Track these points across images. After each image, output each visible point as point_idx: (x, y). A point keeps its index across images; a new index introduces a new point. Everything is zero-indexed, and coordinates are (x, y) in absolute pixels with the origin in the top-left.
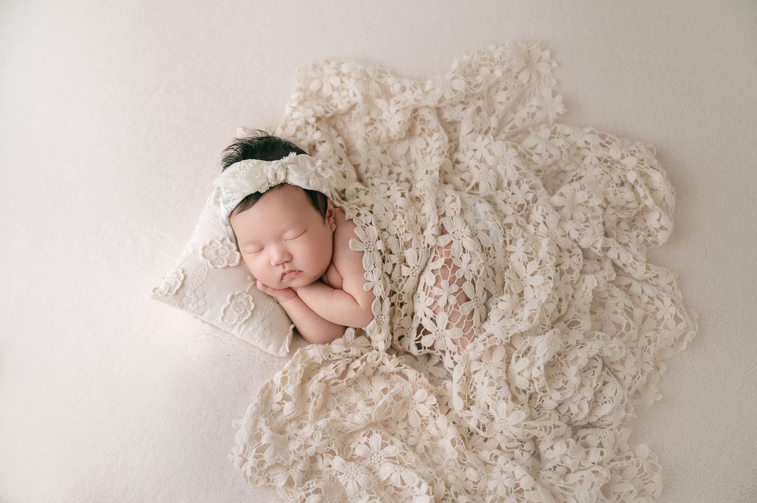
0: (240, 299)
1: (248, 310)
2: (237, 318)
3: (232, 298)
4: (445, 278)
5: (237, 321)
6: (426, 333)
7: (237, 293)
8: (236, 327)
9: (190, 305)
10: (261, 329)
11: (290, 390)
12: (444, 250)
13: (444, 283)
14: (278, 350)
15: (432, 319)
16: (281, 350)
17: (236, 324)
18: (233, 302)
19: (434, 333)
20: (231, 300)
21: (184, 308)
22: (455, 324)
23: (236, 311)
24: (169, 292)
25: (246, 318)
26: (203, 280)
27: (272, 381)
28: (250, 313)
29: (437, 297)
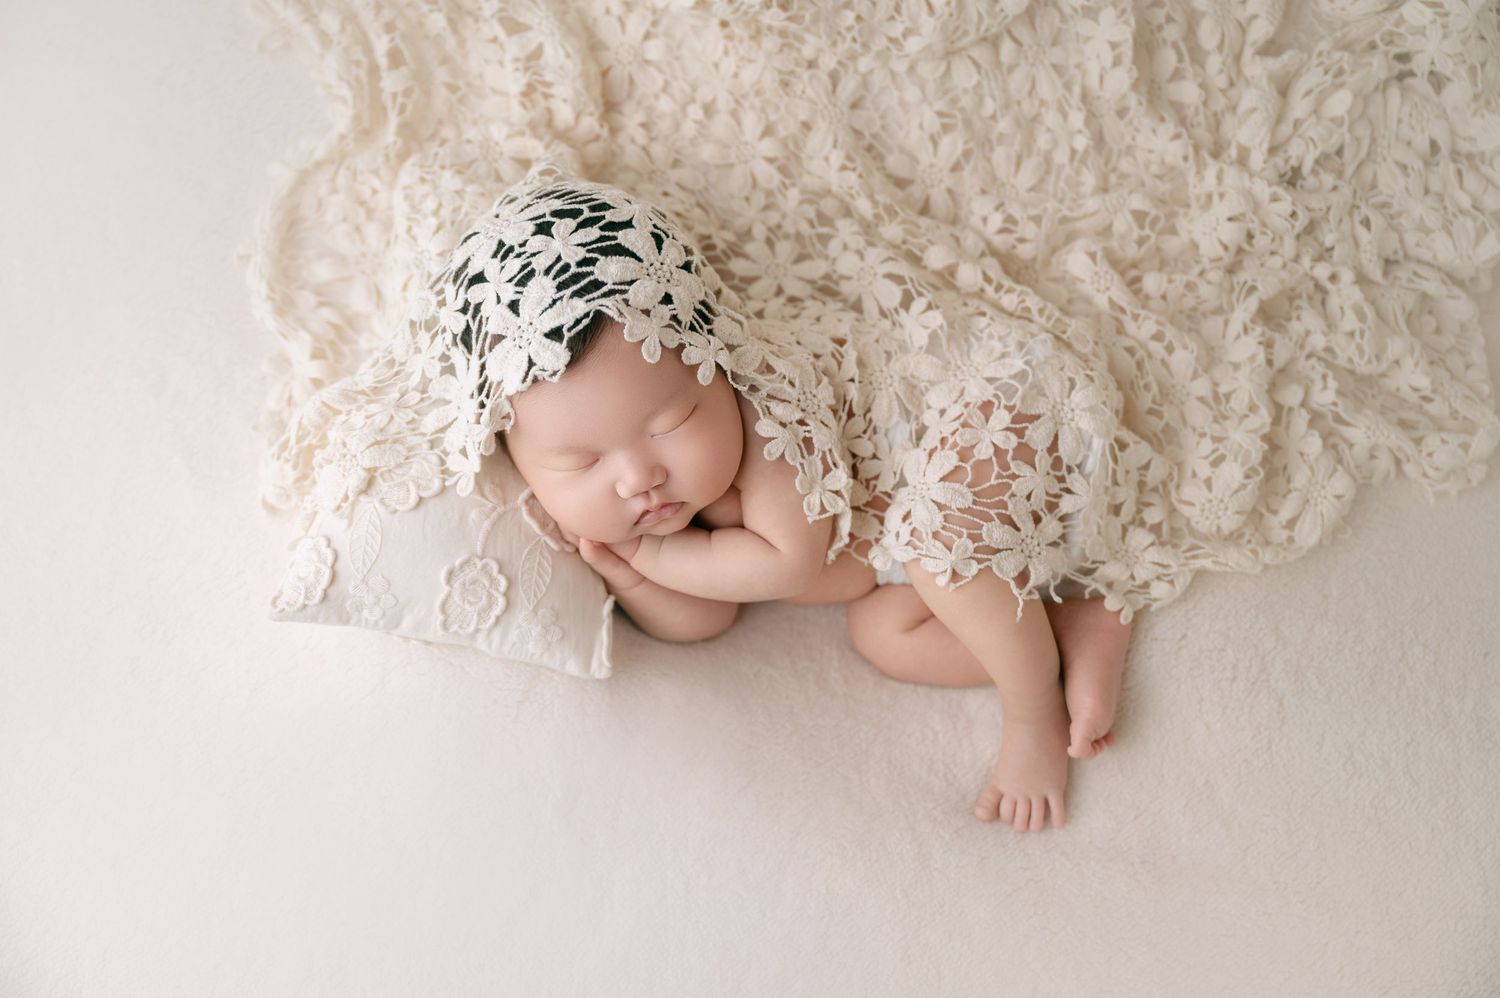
0: (470, 574)
1: (497, 595)
2: (475, 617)
3: (450, 576)
5: (478, 623)
7: (457, 563)
8: (481, 637)
9: (365, 613)
10: (536, 631)
14: (587, 665)
16: (595, 664)
17: (477, 630)
18: (456, 585)
20: (449, 582)
21: (353, 621)
23: (469, 602)
24: (306, 598)
25: (497, 610)
26: (377, 548)
28: (501, 601)
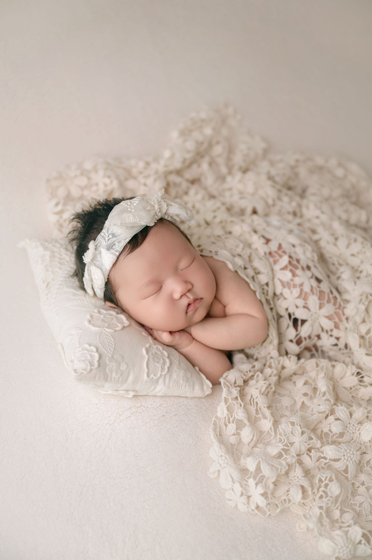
0: (153, 350)
1: (165, 358)
2: (160, 368)
3: (147, 351)
4: (296, 268)
5: (161, 372)
6: (303, 322)
7: (148, 346)
8: (161, 381)
9: (114, 374)
10: (182, 373)
11: (240, 414)
12: (280, 252)
13: (299, 272)
14: (202, 389)
15: (304, 307)
16: (205, 387)
17: (161, 376)
18: (150, 354)
19: (309, 319)
20: (147, 353)
21: (109, 379)
22: (325, 302)
23: (156, 362)
25: (168, 364)
26: (113, 344)
27: (217, 417)
28: (167, 361)
29: (301, 285)
